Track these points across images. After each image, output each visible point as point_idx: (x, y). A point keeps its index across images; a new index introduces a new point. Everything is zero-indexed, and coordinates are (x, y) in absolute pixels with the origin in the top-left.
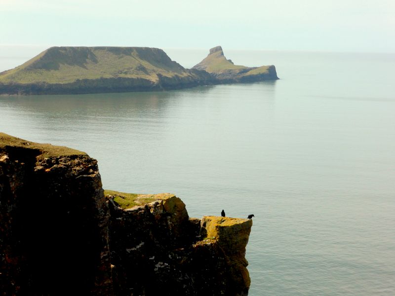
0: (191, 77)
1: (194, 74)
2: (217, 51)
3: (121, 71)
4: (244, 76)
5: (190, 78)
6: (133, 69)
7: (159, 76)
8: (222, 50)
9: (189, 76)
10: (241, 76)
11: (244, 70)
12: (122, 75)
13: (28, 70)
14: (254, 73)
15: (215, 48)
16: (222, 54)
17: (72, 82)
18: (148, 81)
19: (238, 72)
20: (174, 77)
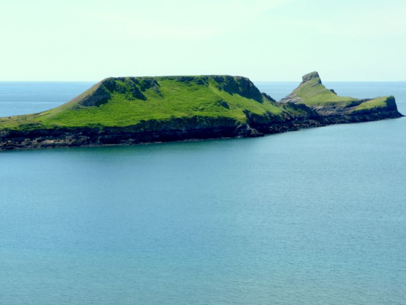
0: (287, 114)
1: (290, 110)
2: (313, 79)
3: (197, 108)
4: (355, 111)
5: (285, 114)
6: (211, 105)
7: (246, 112)
8: (318, 76)
9: (284, 112)
10: (352, 110)
11: (353, 102)
12: (198, 113)
13: (78, 108)
14: (368, 106)
15: (308, 74)
16: (320, 82)
17: (135, 123)
18: (233, 121)
19: (344, 105)
20: (265, 114)
